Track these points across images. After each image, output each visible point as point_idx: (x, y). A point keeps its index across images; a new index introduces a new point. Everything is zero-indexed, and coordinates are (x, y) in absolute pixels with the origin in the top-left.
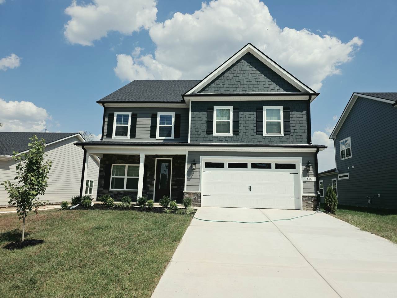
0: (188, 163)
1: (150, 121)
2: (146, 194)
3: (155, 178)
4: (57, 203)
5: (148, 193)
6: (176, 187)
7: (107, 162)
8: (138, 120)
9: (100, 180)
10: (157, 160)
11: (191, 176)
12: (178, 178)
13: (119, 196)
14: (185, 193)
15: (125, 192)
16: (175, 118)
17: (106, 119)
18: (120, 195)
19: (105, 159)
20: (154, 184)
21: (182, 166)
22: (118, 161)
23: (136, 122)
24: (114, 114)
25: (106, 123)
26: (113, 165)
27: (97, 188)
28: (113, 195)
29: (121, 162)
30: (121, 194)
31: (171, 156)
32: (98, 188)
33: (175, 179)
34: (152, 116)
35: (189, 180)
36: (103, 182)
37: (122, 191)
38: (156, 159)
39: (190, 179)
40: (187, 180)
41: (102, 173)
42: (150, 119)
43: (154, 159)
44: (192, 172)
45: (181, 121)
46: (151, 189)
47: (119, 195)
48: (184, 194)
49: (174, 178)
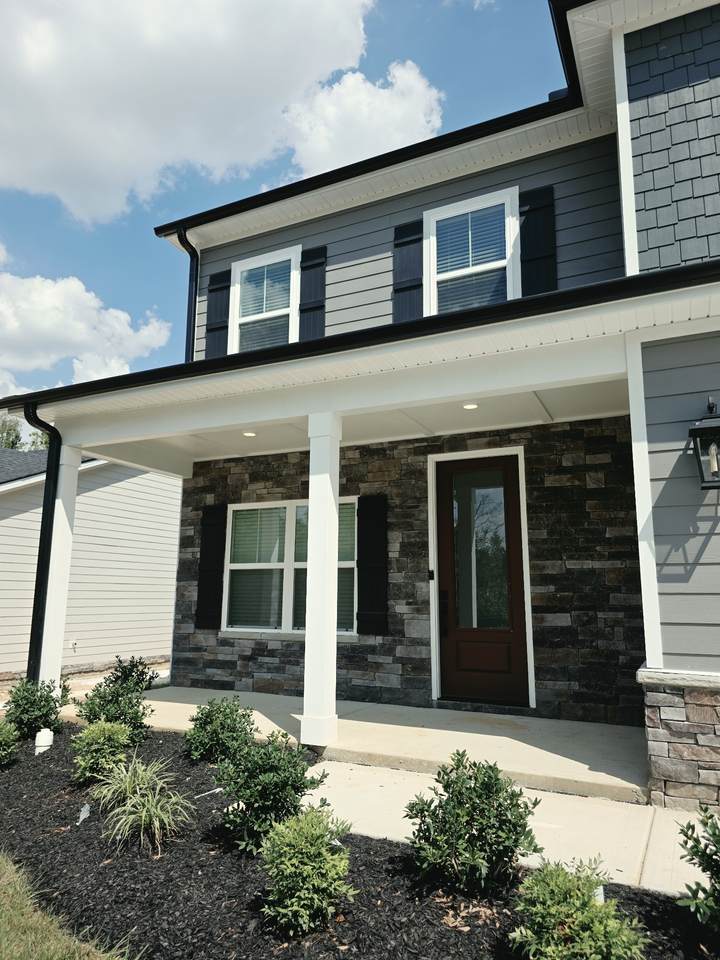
0: (650, 440)
1: (389, 264)
2: (390, 659)
3: (433, 565)
4: (154, 657)
5: (400, 651)
6: (563, 620)
7: (210, 499)
8: (330, 277)
9: (182, 583)
10: (439, 465)
11: (693, 545)
12: (571, 565)
13: (261, 666)
14: (655, 688)
15: (288, 646)
16: (521, 214)
17: (202, 306)
18: (267, 660)
19: (201, 482)
20: (427, 603)
21: (591, 485)
22: (252, 487)
23: (323, 285)
24: (229, 272)
25: (201, 320)
26: (232, 508)
27: (171, 623)
28: (235, 658)
29: (265, 491)
30: (272, 653)
31: (513, 436)
32: (177, 622)
33: (553, 567)
34: (395, 239)
35: (685, 578)
36: (194, 596)
37: (275, 638)
38: (433, 459)
39: (691, 566)
40: (662, 579)
41: (190, 550)
42: (390, 254)
43: (421, 458)
44: (703, 512)
45: (561, 223)
46: (412, 632)
47: (260, 659)
48: (651, 698)
49: (548, 563)
